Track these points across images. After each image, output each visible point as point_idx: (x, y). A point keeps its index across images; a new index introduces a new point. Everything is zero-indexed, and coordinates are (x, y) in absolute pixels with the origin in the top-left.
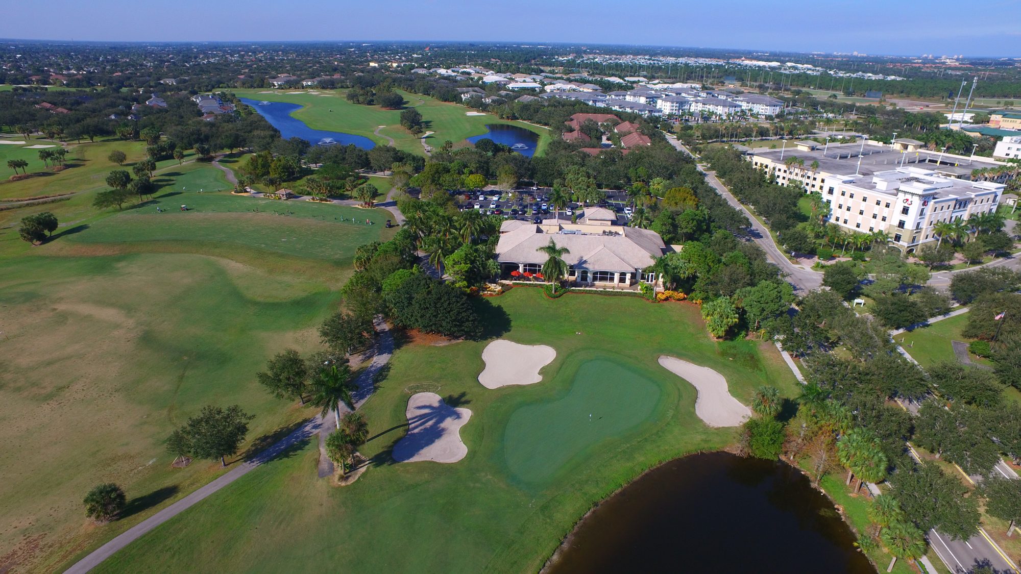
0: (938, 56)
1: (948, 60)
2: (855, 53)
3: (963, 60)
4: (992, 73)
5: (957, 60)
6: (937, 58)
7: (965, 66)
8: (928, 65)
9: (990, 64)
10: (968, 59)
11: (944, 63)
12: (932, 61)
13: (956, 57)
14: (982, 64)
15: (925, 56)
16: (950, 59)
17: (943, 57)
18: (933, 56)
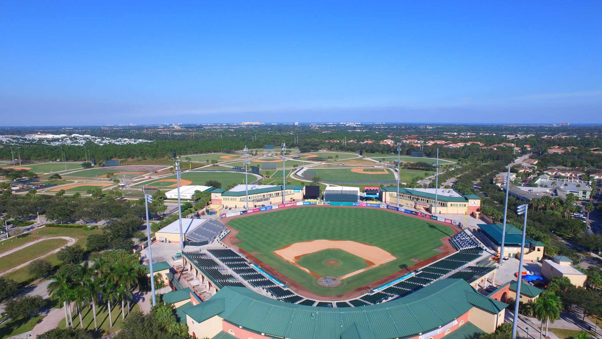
0: (171, 124)
1: (175, 126)
2: (131, 124)
3: (182, 125)
4: (196, 133)
5: (180, 126)
6: (171, 125)
7: (183, 129)
8: (165, 129)
9: (193, 128)
10: (185, 125)
11: (173, 128)
12: (168, 127)
13: (179, 124)
14: (190, 128)
15: (165, 124)
16: (176, 125)
17: (174, 124)
18: (169, 124)
